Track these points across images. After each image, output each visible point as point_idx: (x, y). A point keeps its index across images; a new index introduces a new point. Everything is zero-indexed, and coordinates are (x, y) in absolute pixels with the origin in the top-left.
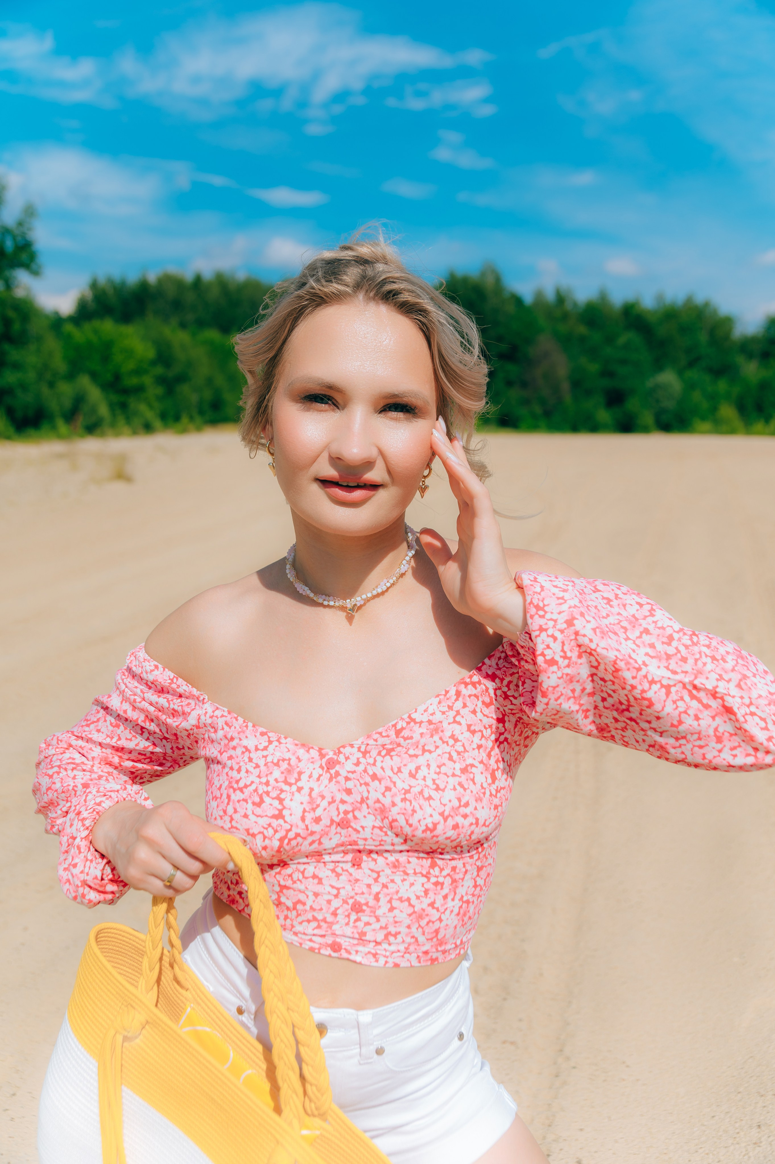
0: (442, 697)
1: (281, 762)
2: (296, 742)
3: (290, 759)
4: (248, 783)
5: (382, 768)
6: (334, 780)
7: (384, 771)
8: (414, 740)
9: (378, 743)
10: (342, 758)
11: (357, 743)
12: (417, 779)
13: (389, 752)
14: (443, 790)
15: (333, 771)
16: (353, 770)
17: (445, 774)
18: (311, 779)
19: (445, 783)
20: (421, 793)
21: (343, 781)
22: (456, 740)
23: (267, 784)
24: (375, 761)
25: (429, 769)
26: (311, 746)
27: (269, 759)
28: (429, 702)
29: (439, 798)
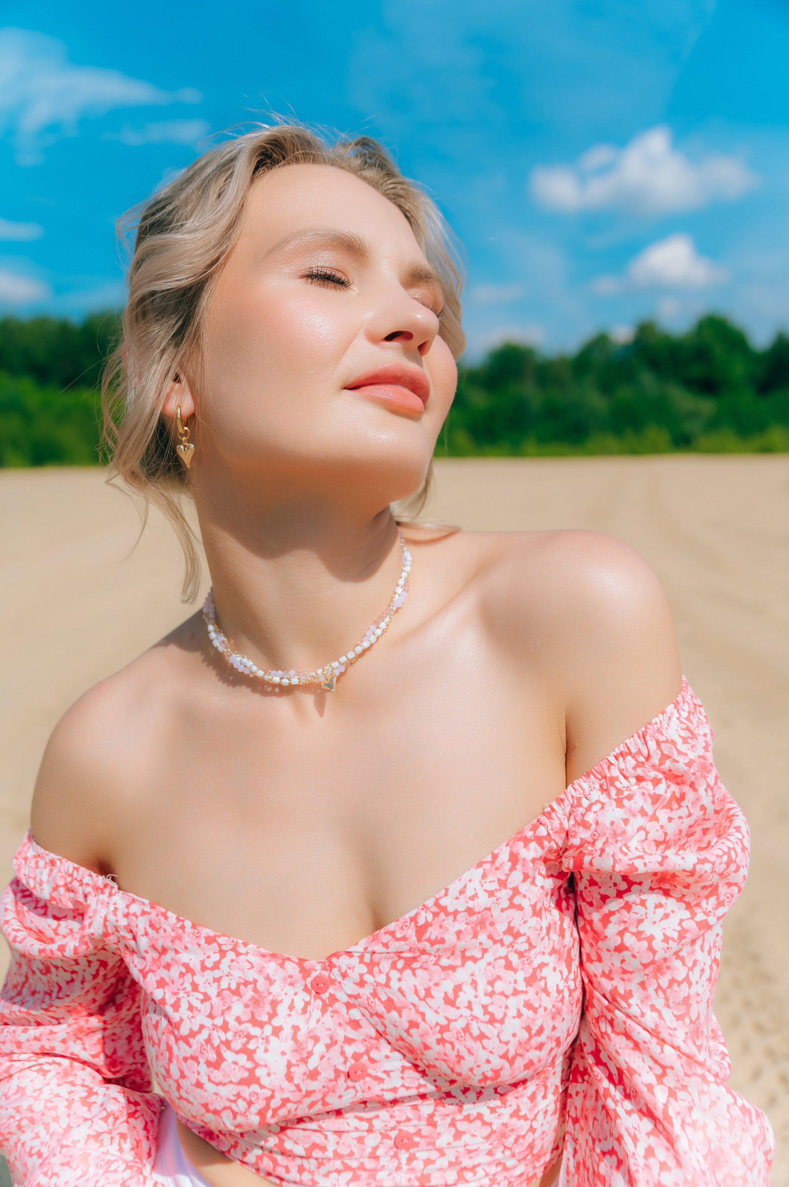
0: (487, 866)
1: (242, 987)
2: (263, 951)
3: (255, 981)
4: (196, 1028)
5: (400, 990)
6: (330, 1009)
7: (404, 996)
8: (446, 945)
9: (389, 951)
10: (335, 974)
11: (359, 948)
12: (458, 1008)
13: (409, 962)
14: (502, 1021)
15: (325, 996)
16: (356, 993)
17: (502, 994)
18: (293, 1012)
19: (503, 1009)
20: (467, 1029)
21: (344, 1010)
22: (517, 935)
23: (225, 1027)
24: (388, 979)
25: (475, 988)
26: (286, 956)
27: (224, 984)
28: (466, 876)
29: (496, 1033)
